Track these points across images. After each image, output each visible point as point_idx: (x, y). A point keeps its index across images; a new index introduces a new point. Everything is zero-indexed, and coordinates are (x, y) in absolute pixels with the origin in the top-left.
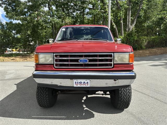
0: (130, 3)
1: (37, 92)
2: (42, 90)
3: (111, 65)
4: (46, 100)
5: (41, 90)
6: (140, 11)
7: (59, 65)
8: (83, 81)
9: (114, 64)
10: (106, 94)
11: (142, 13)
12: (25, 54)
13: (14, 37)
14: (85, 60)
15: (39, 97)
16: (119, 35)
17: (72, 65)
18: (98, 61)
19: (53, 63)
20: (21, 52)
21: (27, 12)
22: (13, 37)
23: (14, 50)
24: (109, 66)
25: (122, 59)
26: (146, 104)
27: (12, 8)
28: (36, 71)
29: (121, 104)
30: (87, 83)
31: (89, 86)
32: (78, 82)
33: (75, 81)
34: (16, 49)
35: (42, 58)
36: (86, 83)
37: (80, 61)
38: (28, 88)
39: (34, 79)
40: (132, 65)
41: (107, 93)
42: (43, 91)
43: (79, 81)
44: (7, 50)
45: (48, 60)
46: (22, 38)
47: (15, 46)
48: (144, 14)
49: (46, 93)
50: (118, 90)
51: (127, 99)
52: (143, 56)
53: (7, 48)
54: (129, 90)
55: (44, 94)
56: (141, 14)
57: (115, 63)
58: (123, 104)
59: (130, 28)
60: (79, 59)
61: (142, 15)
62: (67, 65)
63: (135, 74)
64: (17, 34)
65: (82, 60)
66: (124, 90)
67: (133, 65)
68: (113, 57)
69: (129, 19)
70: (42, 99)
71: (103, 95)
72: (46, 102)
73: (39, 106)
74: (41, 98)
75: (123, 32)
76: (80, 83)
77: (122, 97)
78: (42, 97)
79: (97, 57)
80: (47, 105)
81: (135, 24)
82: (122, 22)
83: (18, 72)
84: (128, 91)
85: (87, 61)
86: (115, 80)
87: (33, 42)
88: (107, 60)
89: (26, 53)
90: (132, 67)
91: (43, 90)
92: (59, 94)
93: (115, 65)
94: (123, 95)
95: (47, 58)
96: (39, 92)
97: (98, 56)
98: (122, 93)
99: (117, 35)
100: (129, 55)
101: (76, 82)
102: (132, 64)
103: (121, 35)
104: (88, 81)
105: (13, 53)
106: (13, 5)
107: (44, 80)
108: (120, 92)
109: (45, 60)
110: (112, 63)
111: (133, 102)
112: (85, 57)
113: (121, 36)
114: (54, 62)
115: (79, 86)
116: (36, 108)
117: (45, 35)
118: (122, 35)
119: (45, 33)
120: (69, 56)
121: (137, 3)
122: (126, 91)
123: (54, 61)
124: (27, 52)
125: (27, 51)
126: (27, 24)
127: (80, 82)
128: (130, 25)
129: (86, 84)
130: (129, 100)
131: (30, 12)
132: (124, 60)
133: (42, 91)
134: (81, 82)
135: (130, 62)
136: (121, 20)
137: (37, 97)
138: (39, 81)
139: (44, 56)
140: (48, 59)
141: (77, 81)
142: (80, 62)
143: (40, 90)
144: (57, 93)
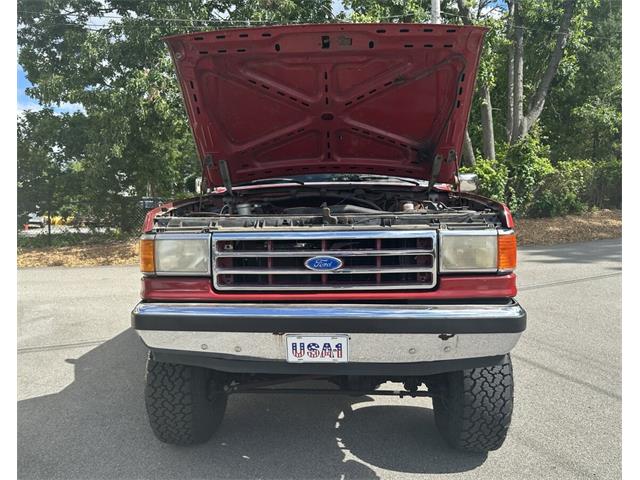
0: (521, 24)
1: (151, 384)
2: (167, 375)
3: (428, 278)
4: (182, 415)
5: (163, 379)
6: (564, 56)
7: (232, 279)
8: (320, 339)
9: (440, 275)
10: (414, 393)
11: (569, 66)
12: (99, 235)
13: (56, 171)
14: (329, 261)
15: (156, 402)
16: (475, 153)
17: (278, 280)
18: (379, 263)
19: (209, 273)
20: (85, 230)
21: (108, 72)
22: (52, 169)
23: (57, 219)
24: (421, 283)
25: (469, 255)
26: (578, 434)
27: (52, 55)
28: (144, 301)
29: (472, 432)
30: (337, 346)
31: (344, 359)
32: (302, 345)
33: (292, 339)
34: (65, 215)
35: (169, 254)
36: (333, 347)
37: (310, 264)
38: (114, 371)
39: (139, 332)
40: (509, 276)
41: (420, 389)
42: (172, 379)
43: (308, 339)
44: (31, 220)
45: (192, 259)
46: (89, 173)
47: (60, 206)
48: (578, 68)
49: (183, 389)
50: (460, 376)
51: (497, 410)
52: (575, 241)
53: (30, 215)
54: (504, 376)
55: (176, 390)
56: (566, 68)
57: (442, 270)
58: (480, 430)
59: (521, 127)
60: (308, 258)
61: (569, 73)
62: (264, 280)
63: (522, 312)
64: (69, 156)
65: (319, 260)
66: (482, 376)
67: (513, 279)
68: (435, 247)
69: (516, 91)
70: (167, 413)
71: (401, 397)
72: (183, 423)
73: (155, 441)
74: (163, 406)
75: (493, 142)
76: (312, 347)
77: (478, 403)
78: (166, 404)
79: (375, 248)
80: (186, 433)
81: (541, 109)
82: (487, 101)
83: (72, 308)
84: (497, 382)
85: (335, 264)
86: (444, 338)
87: (131, 188)
88: (412, 261)
89: (103, 230)
90: (511, 284)
91: (170, 374)
92: (233, 392)
93: (443, 279)
94: (479, 397)
95: (188, 254)
96: (155, 385)
97: (379, 245)
98: (477, 388)
99: (469, 153)
100: (498, 238)
101: (294, 346)
102: (510, 273)
103: (485, 155)
104: (342, 339)
105: (52, 232)
106: (54, 45)
107: (178, 338)
108: (469, 383)
109: (179, 263)
110: (433, 270)
111: (525, 424)
112: (328, 249)
113: (484, 159)
114: (214, 267)
115: (306, 359)
116: (143, 446)
117: (180, 158)
118: (490, 154)
119: (180, 149)
120: (269, 246)
121: (550, 27)
122: (490, 378)
123: (214, 263)
124: (108, 230)
125: (107, 224)
126: (108, 119)
127: (309, 346)
128: (521, 112)
129: (335, 354)
130: (504, 415)
131: (120, 70)
132: (479, 260)
133: (169, 380)
134: (314, 345)
135: (502, 265)
136: (484, 97)
137: (147, 404)
138: (156, 339)
139: (175, 246)
140: (190, 256)
141: (298, 342)
142: (312, 266)
143: (160, 377)
144: (226, 388)
